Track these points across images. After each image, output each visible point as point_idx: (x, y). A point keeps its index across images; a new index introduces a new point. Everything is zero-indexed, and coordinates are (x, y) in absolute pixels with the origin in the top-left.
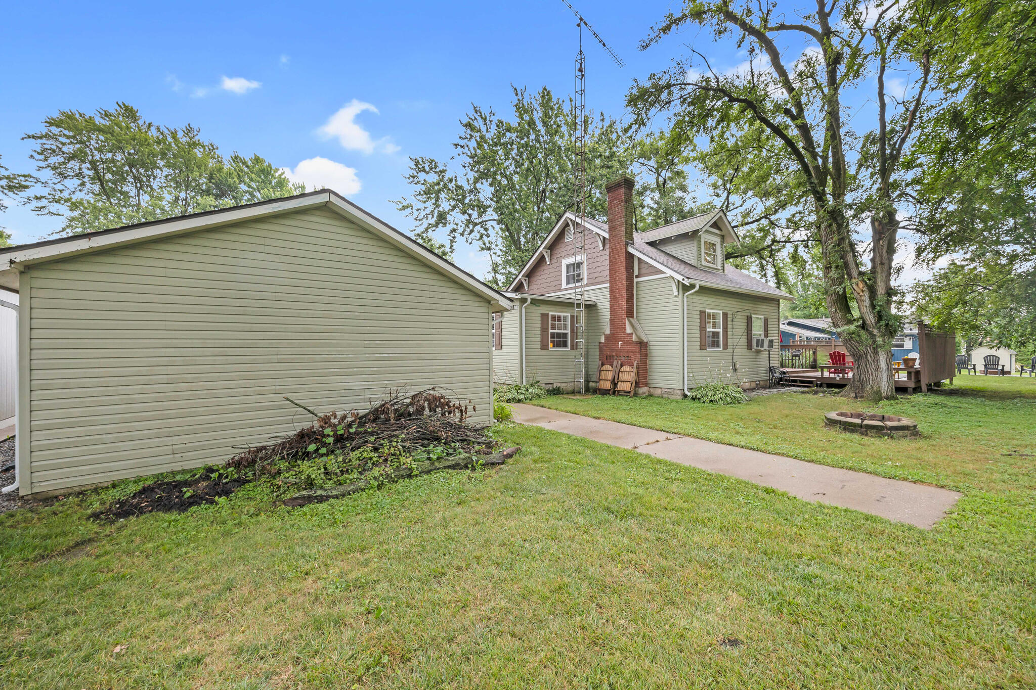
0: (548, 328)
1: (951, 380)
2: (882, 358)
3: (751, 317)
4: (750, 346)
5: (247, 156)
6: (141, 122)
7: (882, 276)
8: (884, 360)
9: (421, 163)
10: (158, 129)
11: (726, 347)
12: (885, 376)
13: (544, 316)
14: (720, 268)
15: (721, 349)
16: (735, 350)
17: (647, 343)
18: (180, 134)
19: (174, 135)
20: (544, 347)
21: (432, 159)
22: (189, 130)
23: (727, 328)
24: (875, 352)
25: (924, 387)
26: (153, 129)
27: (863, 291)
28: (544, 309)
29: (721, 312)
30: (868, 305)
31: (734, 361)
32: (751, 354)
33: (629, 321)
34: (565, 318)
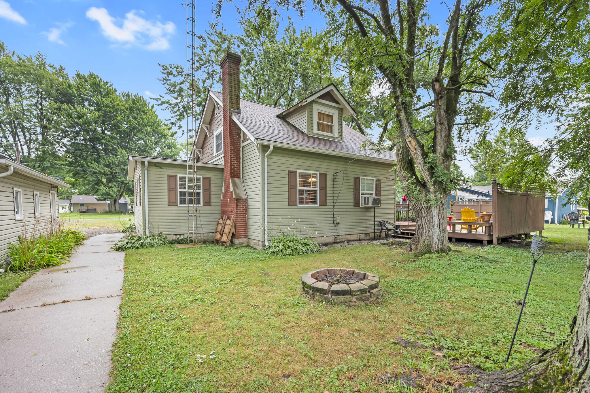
0: (176, 188)
1: (540, 233)
2: (435, 213)
3: (359, 179)
4: (357, 203)
5: (86, 73)
6: (7, 51)
7: (441, 135)
8: (436, 216)
9: (169, 68)
10: (18, 57)
11: (323, 203)
12: (437, 230)
13: (172, 178)
14: (337, 136)
15: (318, 205)
16: (335, 207)
17: (246, 200)
18: (34, 59)
19: (30, 60)
20: (171, 203)
21: (179, 65)
22: (39, 55)
23: (326, 187)
24: (429, 208)
25: (495, 240)
26: (15, 56)
27: (415, 149)
28: (172, 172)
29: (318, 173)
30: (422, 163)
31: (335, 216)
32: (359, 210)
33: (232, 180)
34: (198, 180)
